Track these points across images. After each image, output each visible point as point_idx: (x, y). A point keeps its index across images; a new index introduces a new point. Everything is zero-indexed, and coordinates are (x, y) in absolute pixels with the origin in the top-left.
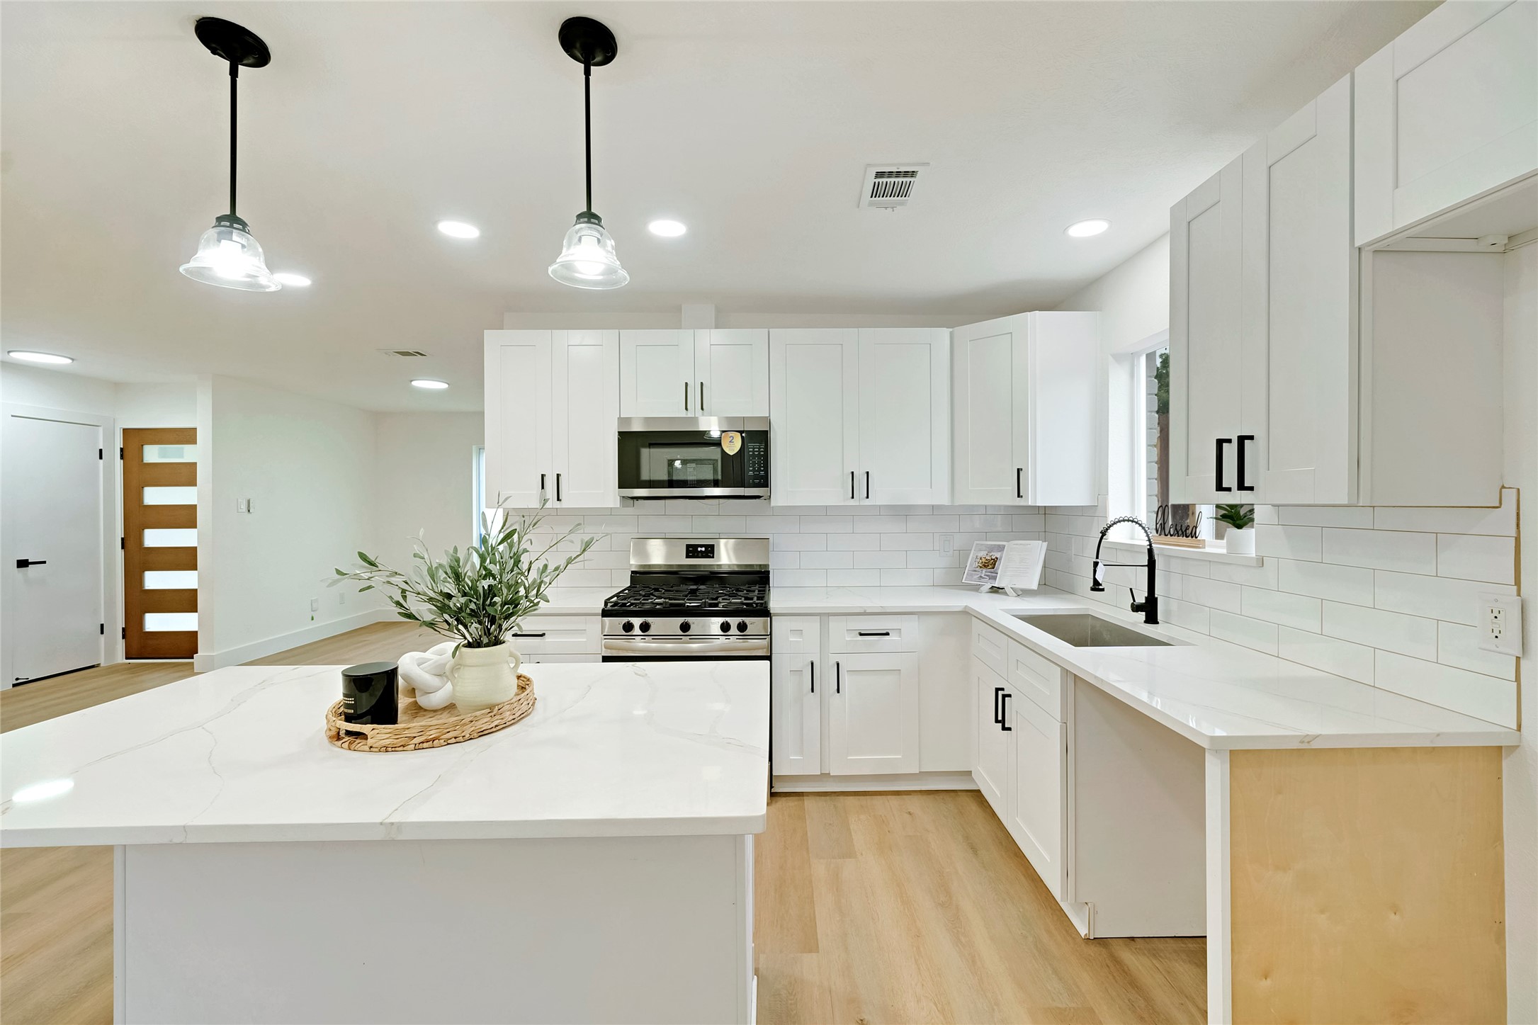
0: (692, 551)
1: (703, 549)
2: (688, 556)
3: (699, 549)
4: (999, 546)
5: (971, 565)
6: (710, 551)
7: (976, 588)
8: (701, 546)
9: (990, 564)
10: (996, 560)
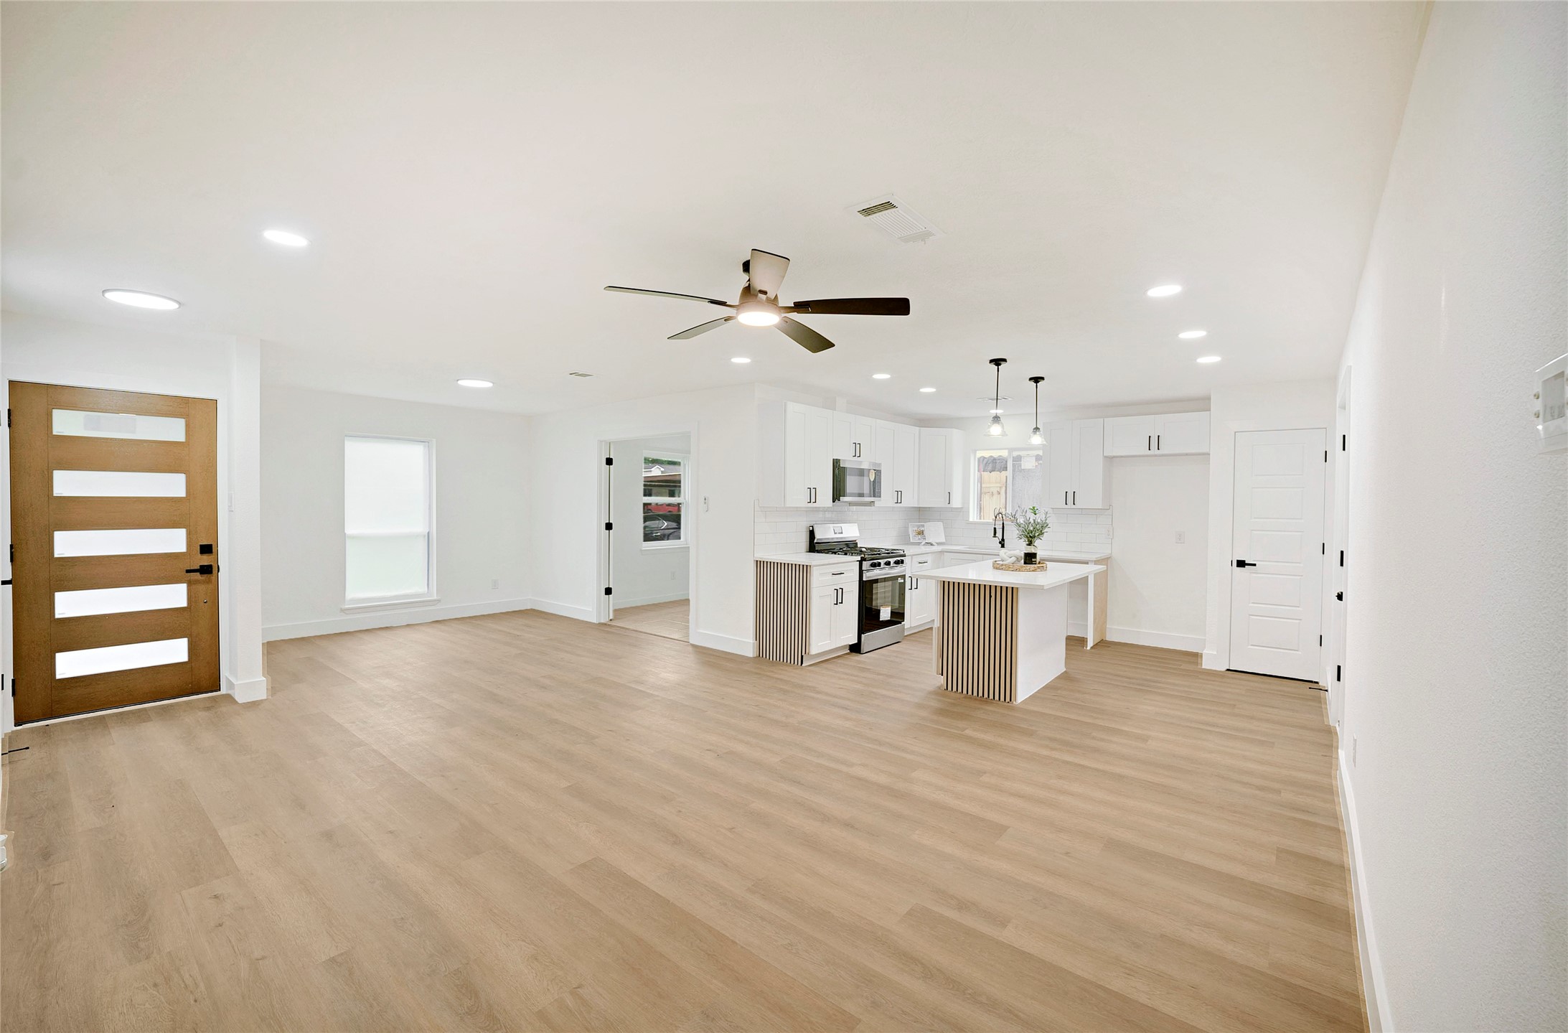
2: (834, 534)
5: (912, 534)
9: (921, 533)
10: (923, 531)
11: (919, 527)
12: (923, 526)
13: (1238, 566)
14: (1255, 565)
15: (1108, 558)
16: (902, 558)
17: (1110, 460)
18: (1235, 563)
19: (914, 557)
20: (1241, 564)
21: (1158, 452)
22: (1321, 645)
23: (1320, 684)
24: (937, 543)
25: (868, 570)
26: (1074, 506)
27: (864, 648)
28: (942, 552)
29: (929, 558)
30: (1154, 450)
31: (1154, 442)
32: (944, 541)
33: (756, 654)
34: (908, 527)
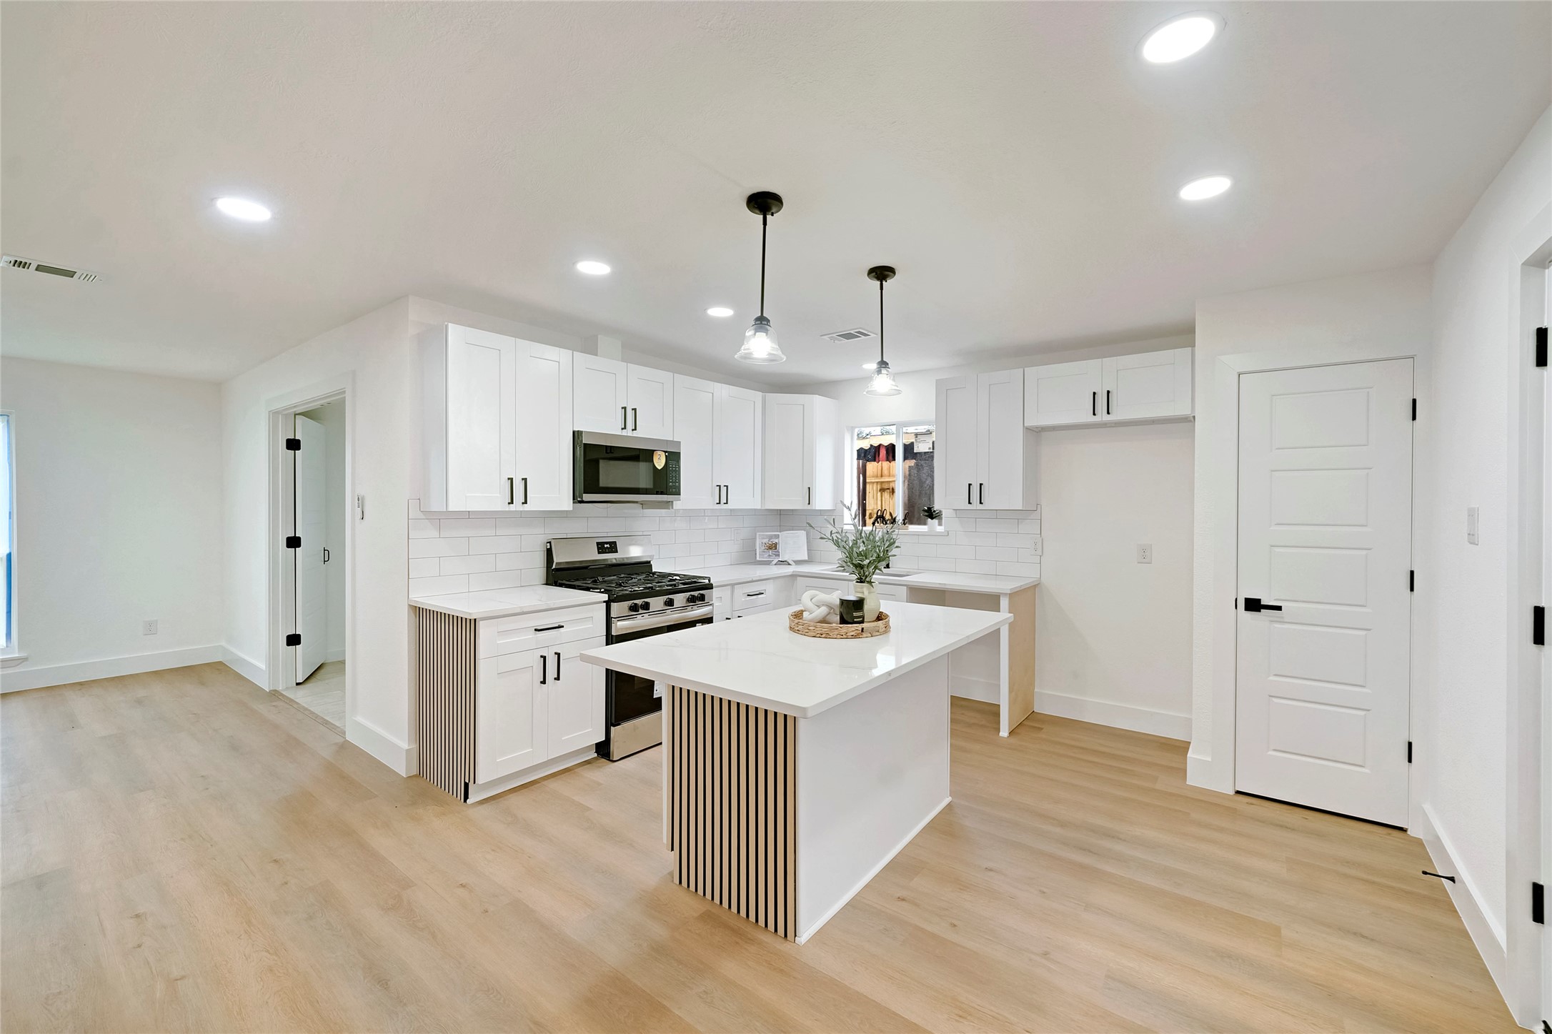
0: (601, 548)
1: (608, 546)
2: (599, 553)
3: (606, 546)
4: (775, 535)
5: (760, 548)
6: (613, 547)
7: (768, 563)
8: (607, 543)
9: (773, 547)
10: (776, 544)
11: (771, 537)
12: (777, 537)
13: (1247, 609)
14: (1279, 608)
15: (1035, 586)
16: (701, 592)
17: (1036, 434)
18: (1242, 604)
19: (736, 586)
20: (1253, 605)
21: (1106, 418)
22: (1410, 760)
23: (1409, 832)
24: (795, 562)
25: (621, 618)
26: (980, 507)
27: (616, 751)
28: (794, 576)
29: (769, 588)
30: (1102, 416)
31: (1103, 401)
32: (807, 558)
33: (415, 771)
34: (755, 538)
